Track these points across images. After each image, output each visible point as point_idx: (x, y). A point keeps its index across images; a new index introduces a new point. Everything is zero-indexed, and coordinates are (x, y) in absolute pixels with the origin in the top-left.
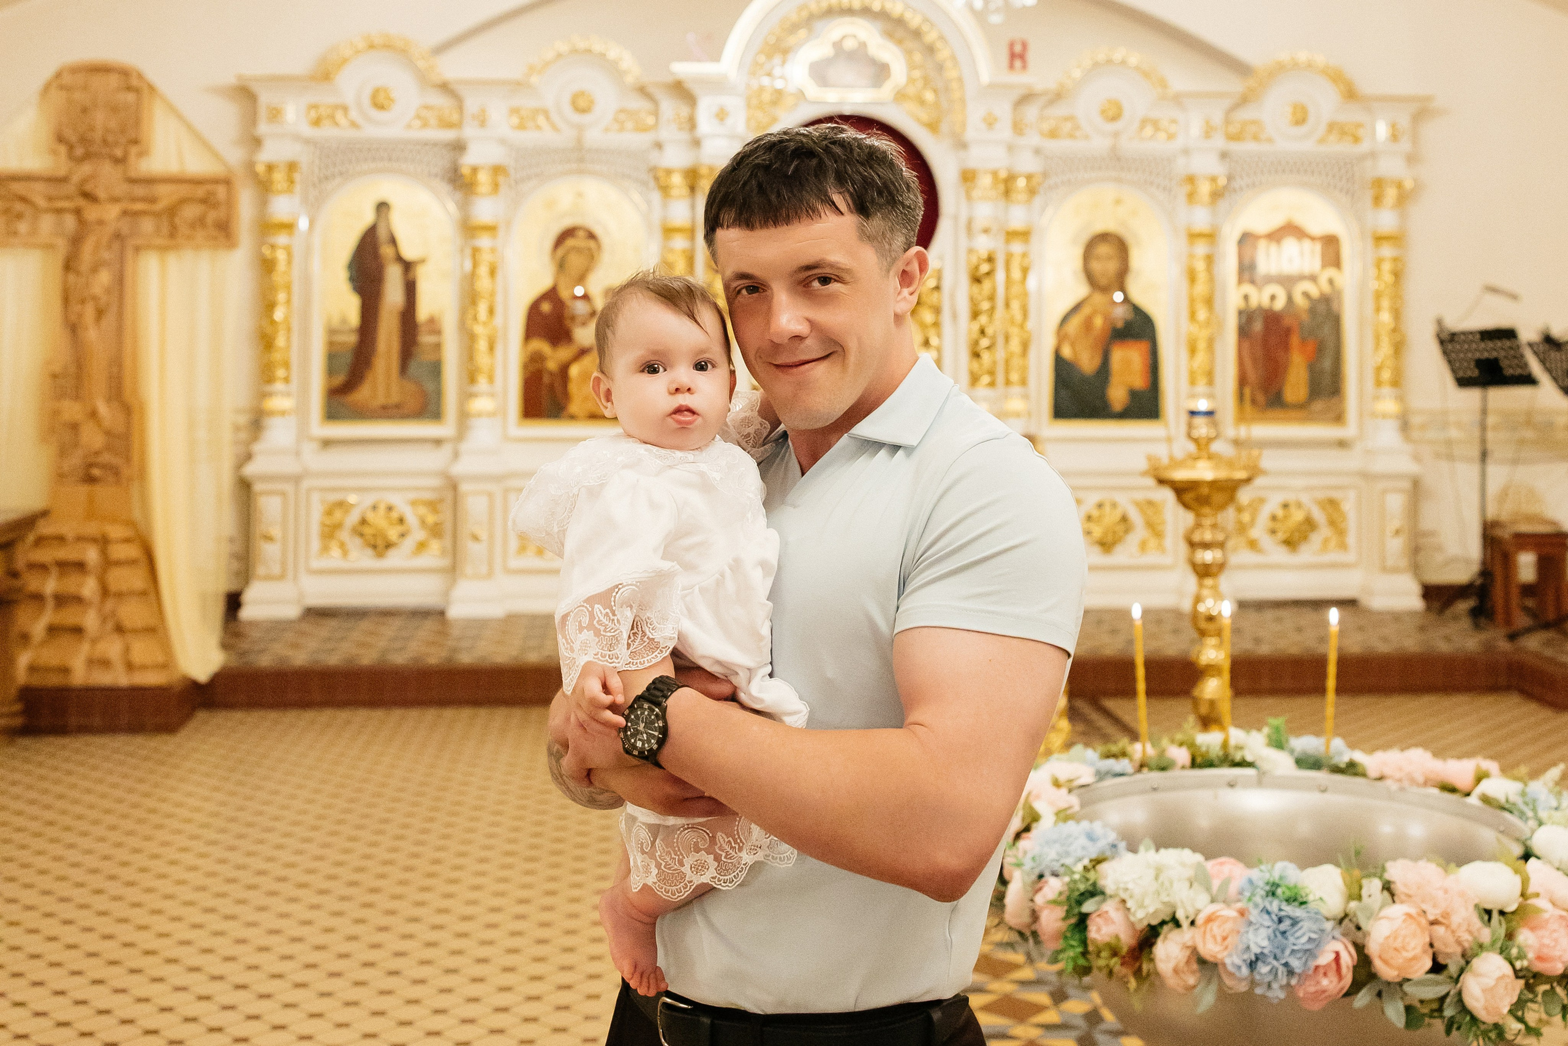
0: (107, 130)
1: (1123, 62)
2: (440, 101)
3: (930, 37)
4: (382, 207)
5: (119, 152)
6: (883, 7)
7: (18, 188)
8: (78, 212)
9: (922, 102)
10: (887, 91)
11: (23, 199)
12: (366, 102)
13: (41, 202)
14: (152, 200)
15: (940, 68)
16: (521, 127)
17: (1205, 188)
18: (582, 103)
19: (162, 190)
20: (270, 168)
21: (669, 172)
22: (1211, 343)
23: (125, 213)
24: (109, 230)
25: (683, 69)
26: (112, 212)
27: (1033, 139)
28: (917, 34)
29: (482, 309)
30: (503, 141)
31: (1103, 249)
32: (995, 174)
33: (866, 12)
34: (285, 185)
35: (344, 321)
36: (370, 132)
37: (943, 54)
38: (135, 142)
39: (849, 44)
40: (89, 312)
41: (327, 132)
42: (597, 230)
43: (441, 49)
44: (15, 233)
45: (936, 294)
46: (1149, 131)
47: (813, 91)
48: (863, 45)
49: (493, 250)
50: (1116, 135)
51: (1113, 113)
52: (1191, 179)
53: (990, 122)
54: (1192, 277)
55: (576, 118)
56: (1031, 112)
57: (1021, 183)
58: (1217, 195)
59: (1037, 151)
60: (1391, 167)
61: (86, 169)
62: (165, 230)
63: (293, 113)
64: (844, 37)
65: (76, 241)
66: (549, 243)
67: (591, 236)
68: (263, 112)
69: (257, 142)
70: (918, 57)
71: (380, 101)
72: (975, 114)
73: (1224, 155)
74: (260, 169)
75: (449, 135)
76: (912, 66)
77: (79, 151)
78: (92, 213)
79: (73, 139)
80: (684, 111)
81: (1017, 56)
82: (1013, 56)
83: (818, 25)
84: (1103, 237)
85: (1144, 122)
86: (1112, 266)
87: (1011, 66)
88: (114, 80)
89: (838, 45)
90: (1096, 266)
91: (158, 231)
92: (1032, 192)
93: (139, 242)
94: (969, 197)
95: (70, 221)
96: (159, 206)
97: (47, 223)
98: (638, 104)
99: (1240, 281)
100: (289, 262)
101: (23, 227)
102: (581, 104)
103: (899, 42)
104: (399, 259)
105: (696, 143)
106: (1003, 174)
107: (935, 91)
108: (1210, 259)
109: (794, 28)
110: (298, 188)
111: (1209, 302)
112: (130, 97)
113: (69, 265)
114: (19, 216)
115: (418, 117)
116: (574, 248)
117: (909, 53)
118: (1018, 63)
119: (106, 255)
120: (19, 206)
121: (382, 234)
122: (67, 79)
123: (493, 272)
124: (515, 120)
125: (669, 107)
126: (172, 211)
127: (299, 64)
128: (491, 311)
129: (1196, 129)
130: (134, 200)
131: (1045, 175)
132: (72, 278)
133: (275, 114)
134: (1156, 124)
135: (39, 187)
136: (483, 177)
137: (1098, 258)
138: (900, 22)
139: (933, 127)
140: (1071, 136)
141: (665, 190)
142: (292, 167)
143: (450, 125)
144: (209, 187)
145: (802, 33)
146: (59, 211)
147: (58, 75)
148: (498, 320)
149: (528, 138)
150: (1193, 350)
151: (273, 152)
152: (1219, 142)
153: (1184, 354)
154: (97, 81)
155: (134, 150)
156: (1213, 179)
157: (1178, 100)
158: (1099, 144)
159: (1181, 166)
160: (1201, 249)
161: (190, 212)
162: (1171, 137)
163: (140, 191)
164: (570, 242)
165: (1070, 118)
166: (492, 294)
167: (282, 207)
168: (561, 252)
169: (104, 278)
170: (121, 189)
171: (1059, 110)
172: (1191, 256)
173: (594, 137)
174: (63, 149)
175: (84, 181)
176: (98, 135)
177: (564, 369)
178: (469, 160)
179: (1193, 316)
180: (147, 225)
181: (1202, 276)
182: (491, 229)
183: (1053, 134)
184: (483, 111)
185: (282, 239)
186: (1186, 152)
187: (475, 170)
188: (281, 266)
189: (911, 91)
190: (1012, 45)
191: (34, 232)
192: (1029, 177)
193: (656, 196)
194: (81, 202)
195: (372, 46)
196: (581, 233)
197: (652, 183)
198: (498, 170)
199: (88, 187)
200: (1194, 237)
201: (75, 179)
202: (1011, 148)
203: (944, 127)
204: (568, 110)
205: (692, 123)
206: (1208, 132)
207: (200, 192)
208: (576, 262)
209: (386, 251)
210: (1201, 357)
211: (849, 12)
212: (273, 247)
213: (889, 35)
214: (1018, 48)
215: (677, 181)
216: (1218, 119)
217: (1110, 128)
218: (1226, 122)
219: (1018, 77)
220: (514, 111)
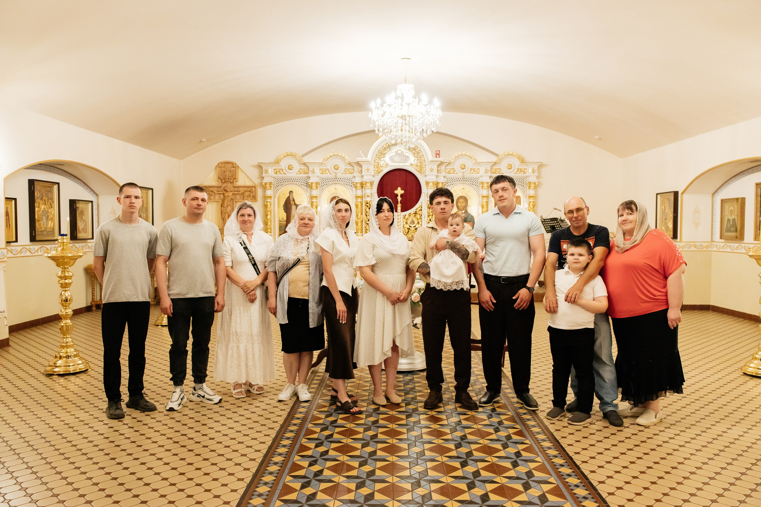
0: (229, 176)
1: (465, 155)
2: (303, 167)
3: (418, 150)
4: (291, 192)
5: (232, 181)
7: (211, 189)
8: (223, 194)
9: (417, 166)
10: (408, 163)
11: (212, 191)
12: (287, 168)
13: (216, 192)
14: (240, 191)
15: (421, 157)
16: (322, 173)
19: (241, 189)
20: (266, 184)
21: (357, 183)
23: (233, 194)
24: (230, 198)
25: (359, 159)
26: (230, 194)
27: (443, 174)
28: (415, 149)
30: (318, 177)
31: (461, 200)
34: (269, 187)
35: (283, 219)
36: (288, 175)
37: (421, 154)
38: (235, 179)
39: (399, 152)
40: (227, 215)
41: (279, 175)
43: (303, 156)
44: (211, 199)
45: (420, 211)
46: (472, 171)
47: (390, 163)
48: (402, 152)
49: (316, 202)
50: (463, 172)
51: (463, 167)
52: (482, 183)
53: (432, 170)
54: (483, 207)
55: (335, 171)
56: (443, 167)
59: (444, 177)
60: (533, 179)
61: (225, 185)
62: (242, 198)
63: (271, 171)
64: (398, 150)
65: (223, 200)
68: (264, 172)
69: (263, 178)
70: (415, 155)
71: (290, 168)
72: (428, 168)
74: (263, 184)
75: (306, 175)
76: (414, 157)
77: (223, 181)
78: (226, 194)
79: (222, 178)
80: (360, 169)
81: (438, 155)
82: (437, 154)
83: (392, 147)
84: (461, 197)
85: (471, 169)
86: (464, 204)
87: (436, 156)
88: (230, 165)
89: (396, 152)
91: (240, 198)
93: (237, 200)
94: (428, 188)
95: (222, 196)
96: (240, 193)
97: (217, 196)
98: (349, 167)
100: (270, 205)
101: (212, 198)
102: (336, 168)
103: (411, 151)
104: (295, 204)
105: (362, 176)
106: (435, 183)
107: (420, 163)
108: (487, 203)
109: (385, 149)
110: (272, 188)
112: (234, 169)
113: (222, 206)
114: (211, 195)
115: (299, 171)
117: (413, 154)
118: (438, 156)
119: (230, 203)
120: (211, 193)
121: (291, 199)
122: (220, 165)
125: (356, 168)
126: (243, 194)
127: (272, 160)
129: (484, 171)
130: (235, 191)
131: (447, 182)
132: (223, 208)
133: (267, 171)
134: (474, 170)
135: (215, 189)
136: (314, 185)
137: (460, 202)
139: (420, 172)
140: (453, 173)
141: (356, 187)
142: (270, 183)
143: (306, 173)
144: (251, 188)
145: (387, 150)
146: (220, 194)
147: (218, 164)
149: (324, 176)
151: (266, 180)
152: (489, 174)
154: (227, 165)
155: (235, 180)
157: (478, 163)
158: (460, 175)
159: (480, 180)
160: (485, 200)
161: (247, 194)
162: (478, 173)
163: (236, 189)
165: (453, 169)
167: (269, 193)
169: (229, 208)
170: (232, 189)
171: (450, 167)
172: (482, 202)
173: (339, 175)
174: (220, 180)
175: (225, 188)
176: (227, 177)
178: (310, 181)
180: (238, 197)
181: (485, 206)
182: (316, 197)
183: (449, 173)
184: (313, 170)
185: (269, 200)
186: (482, 176)
187: (312, 183)
188: (269, 206)
189: (414, 163)
190: (436, 152)
191: (214, 198)
193: (354, 189)
194: (224, 192)
195: (288, 155)
197: (353, 186)
198: (317, 183)
199: (225, 189)
200: (483, 197)
201: (223, 187)
202: (437, 176)
203: (422, 172)
204: (333, 169)
205: (361, 172)
206: (487, 172)
207: (249, 189)
209: (292, 202)
211: (399, 144)
212: (267, 202)
213: (409, 150)
214: (438, 152)
215: (358, 185)
216: (489, 168)
217: (462, 171)
218: (491, 169)
219: (438, 159)
220: (320, 169)
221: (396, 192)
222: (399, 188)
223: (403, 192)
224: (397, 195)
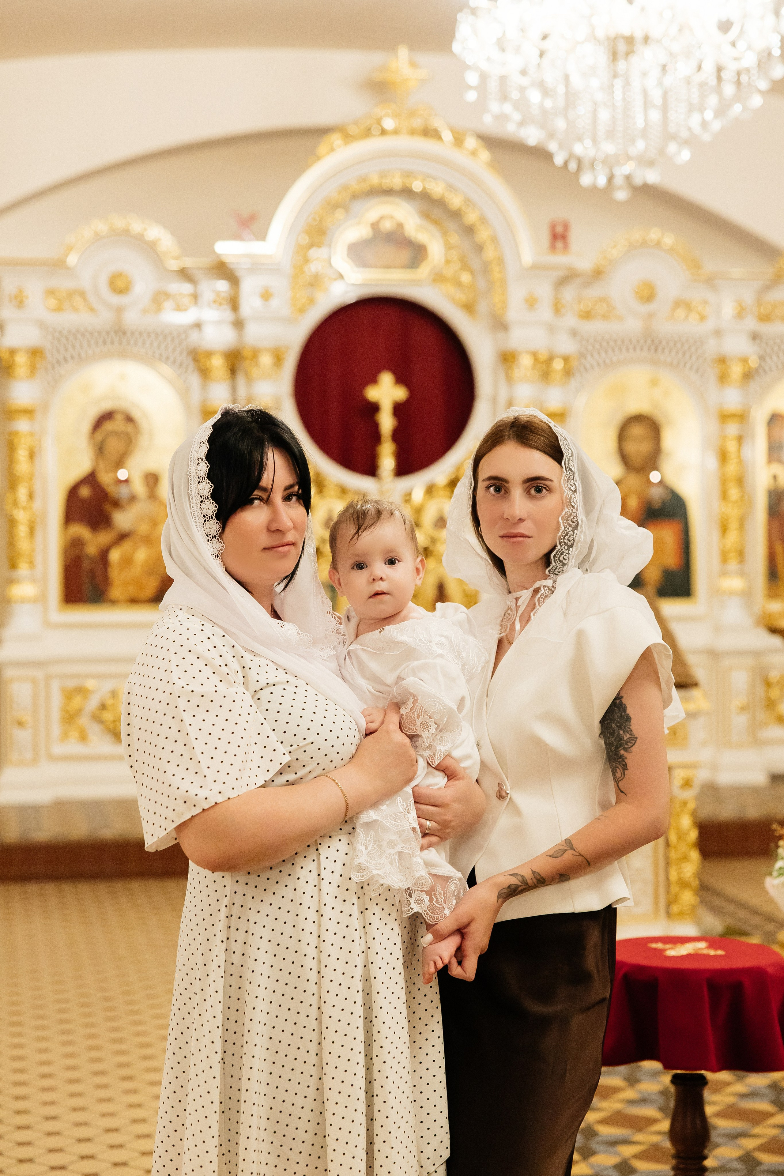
1: (658, 244)
3: (471, 217)
6: (424, 188)
9: (459, 284)
10: (424, 271)
15: (479, 248)
16: (59, 309)
17: (736, 370)
18: (120, 284)
21: (209, 354)
22: (742, 521)
25: (226, 250)
27: (570, 320)
28: (456, 215)
29: (22, 492)
30: (41, 324)
31: (637, 430)
32: (535, 355)
33: (406, 193)
37: (483, 235)
39: (387, 226)
42: (136, 414)
46: (681, 313)
47: (350, 273)
48: (400, 226)
49: (31, 434)
50: (651, 316)
51: (647, 294)
52: (722, 360)
53: (531, 302)
54: (723, 457)
55: (115, 300)
56: (569, 294)
57: (558, 365)
58: (748, 376)
59: (574, 333)
64: (382, 218)
66: (86, 426)
67: (129, 419)
70: (455, 239)
72: (516, 295)
73: (755, 337)
76: (449, 247)
81: (559, 237)
82: (555, 237)
83: (356, 206)
84: (637, 419)
85: (678, 303)
86: (646, 447)
87: (553, 247)
89: (375, 226)
90: (631, 448)
92: (568, 372)
94: (509, 379)
98: (178, 286)
99: (770, 460)
103: (436, 222)
105: (239, 324)
106: (543, 356)
107: (472, 273)
108: (741, 439)
109: (334, 208)
111: (740, 481)
116: (113, 433)
117: (445, 233)
118: (559, 244)
123: (32, 455)
124: (52, 302)
125: (209, 287)
128: (31, 496)
129: (728, 309)
131: (583, 356)
134: (688, 306)
136: (21, 359)
137: (633, 439)
138: (440, 203)
139: (469, 308)
140: (605, 317)
141: (204, 373)
145: (339, 214)
148: (37, 504)
149: (66, 320)
150: (724, 529)
152: (751, 323)
153: (716, 535)
156: (744, 360)
157: (711, 281)
158: (633, 326)
159: (712, 347)
160: (732, 429)
162: (703, 318)
164: (108, 426)
165: (604, 300)
166: (31, 478)
168: (99, 435)
171: (594, 292)
172: (724, 438)
173: (133, 318)
177: (104, 554)
178: (7, 340)
179: (724, 496)
181: (733, 456)
182: (29, 412)
183: (587, 315)
184: (21, 292)
186: (718, 333)
187: (13, 352)
189: (449, 272)
190: (553, 227)
192: (566, 359)
193: (195, 380)
196: (119, 417)
197: (191, 366)
198: (35, 353)
200: (724, 417)
202: (551, 329)
203: (482, 307)
204: (105, 291)
205: (234, 304)
206: (741, 313)
208: (114, 446)
210: (732, 537)
211: (388, 192)
213: (426, 215)
214: (559, 229)
215: (218, 363)
216: (749, 297)
217: (644, 309)
218: (759, 302)
219: (561, 259)
220: (50, 292)
221: (373, 393)
222: (386, 379)
223: (400, 394)
224: (375, 408)
